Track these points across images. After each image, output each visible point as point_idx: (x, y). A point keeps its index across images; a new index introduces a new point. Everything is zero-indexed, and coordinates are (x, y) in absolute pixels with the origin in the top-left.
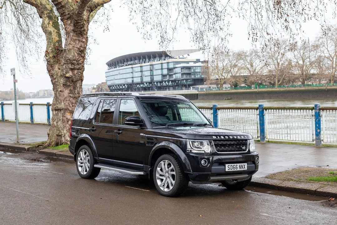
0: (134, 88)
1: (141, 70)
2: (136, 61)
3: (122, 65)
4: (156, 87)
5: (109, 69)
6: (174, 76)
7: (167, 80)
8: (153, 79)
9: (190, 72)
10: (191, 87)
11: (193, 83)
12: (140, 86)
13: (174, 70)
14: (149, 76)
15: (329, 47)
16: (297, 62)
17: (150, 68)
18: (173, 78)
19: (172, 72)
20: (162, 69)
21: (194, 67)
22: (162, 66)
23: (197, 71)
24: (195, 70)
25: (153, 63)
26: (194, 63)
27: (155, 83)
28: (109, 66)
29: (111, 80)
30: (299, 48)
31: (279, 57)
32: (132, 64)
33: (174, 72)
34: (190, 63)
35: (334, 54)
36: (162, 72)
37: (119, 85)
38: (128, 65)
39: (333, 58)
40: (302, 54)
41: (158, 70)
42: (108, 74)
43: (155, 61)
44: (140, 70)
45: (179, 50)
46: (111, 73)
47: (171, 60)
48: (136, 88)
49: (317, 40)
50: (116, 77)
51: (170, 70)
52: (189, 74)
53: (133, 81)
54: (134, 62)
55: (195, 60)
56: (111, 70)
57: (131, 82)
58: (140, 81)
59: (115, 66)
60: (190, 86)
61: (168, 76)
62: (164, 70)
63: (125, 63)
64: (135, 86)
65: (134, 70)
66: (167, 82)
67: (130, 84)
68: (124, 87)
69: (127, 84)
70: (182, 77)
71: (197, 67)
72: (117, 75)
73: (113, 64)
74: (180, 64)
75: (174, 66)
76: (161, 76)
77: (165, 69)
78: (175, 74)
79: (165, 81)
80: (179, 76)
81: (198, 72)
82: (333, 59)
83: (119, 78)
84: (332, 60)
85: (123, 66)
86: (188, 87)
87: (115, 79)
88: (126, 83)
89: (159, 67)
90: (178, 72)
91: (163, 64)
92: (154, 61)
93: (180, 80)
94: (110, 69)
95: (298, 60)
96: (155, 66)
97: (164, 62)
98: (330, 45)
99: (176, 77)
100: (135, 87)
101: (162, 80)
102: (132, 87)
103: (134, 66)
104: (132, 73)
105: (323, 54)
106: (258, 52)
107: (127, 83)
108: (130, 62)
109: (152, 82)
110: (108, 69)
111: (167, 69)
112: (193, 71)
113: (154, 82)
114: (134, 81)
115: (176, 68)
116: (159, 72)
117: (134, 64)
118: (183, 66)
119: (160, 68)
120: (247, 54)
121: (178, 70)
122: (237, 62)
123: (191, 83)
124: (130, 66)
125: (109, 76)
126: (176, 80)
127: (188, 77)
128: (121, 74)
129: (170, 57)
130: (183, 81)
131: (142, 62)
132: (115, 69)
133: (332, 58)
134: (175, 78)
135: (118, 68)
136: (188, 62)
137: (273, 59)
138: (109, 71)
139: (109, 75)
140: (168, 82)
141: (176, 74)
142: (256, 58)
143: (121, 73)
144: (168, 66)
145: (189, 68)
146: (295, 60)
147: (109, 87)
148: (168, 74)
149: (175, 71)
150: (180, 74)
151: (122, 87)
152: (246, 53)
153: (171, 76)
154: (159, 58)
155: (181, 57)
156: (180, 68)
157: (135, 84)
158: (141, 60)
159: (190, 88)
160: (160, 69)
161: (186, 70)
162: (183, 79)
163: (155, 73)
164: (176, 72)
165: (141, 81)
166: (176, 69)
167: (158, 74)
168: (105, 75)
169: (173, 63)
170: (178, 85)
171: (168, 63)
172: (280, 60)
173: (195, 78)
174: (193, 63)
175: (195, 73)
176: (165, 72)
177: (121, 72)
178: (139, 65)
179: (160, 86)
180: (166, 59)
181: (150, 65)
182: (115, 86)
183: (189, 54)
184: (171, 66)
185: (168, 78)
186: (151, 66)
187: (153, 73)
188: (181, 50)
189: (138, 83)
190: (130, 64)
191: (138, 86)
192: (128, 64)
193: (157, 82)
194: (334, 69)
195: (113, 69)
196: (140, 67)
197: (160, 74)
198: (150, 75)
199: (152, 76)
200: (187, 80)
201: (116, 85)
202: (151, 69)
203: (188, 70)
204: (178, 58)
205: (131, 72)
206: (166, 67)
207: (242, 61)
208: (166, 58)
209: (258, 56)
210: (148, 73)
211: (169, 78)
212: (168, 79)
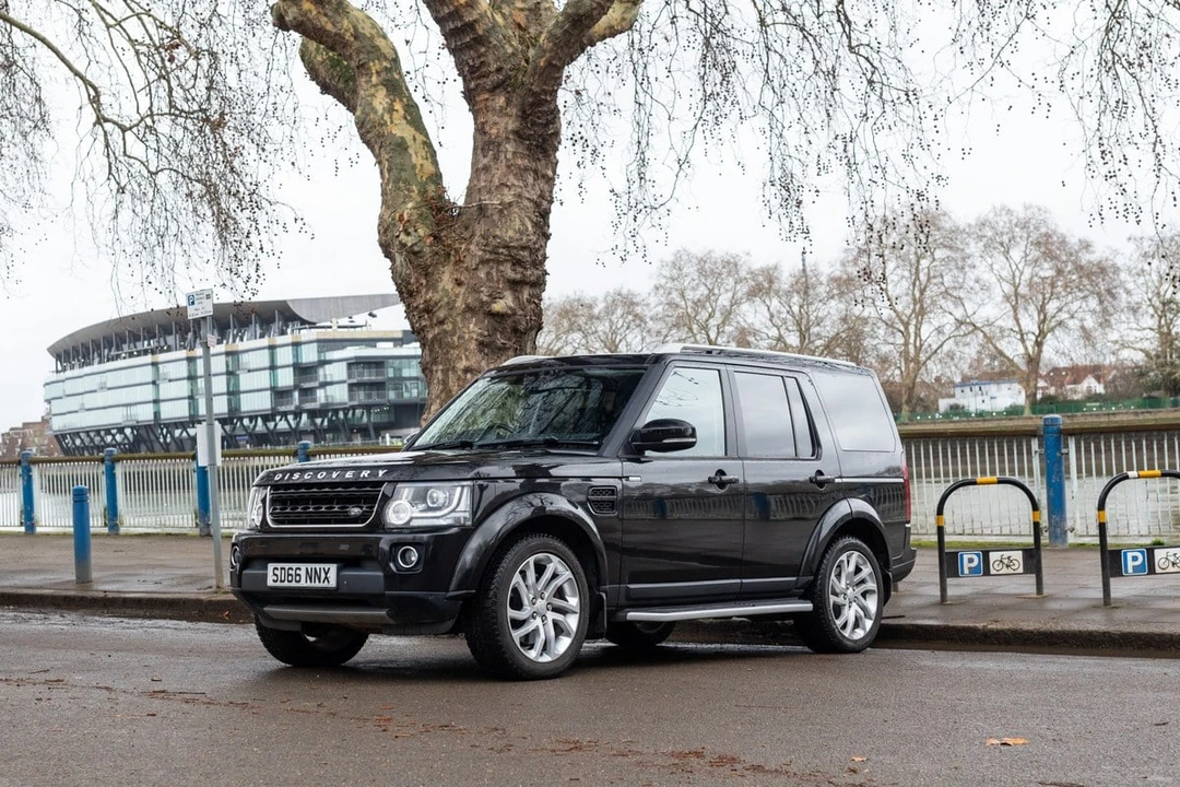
0: (162, 440)
1: (189, 371)
2: (171, 340)
3: (113, 353)
4: (250, 435)
5: (60, 368)
6: (320, 393)
7: (292, 408)
8: (238, 409)
9: (380, 378)
10: (387, 435)
11: (393, 419)
12: (184, 434)
13: (321, 371)
14: (222, 394)
15: (893, 284)
16: (780, 339)
17: (227, 366)
18: (314, 400)
19: (311, 380)
20: (273, 367)
21: (397, 361)
22: (272, 358)
23: (406, 373)
24: (400, 370)
25: (240, 345)
26: (395, 346)
27: (246, 422)
28: (58, 357)
29: (69, 412)
30: (786, 287)
31: (712, 322)
32: (153, 352)
33: (321, 379)
34: (379, 345)
35: (912, 307)
36: (274, 378)
37: (98, 432)
38: (139, 355)
39: (906, 325)
40: (796, 309)
41: (258, 373)
42: (57, 390)
43: (245, 338)
44: (185, 374)
45: (337, 298)
46: (70, 387)
47: (306, 334)
48: (168, 440)
49: (850, 258)
50: (89, 401)
51: (303, 371)
52: (379, 386)
53: (157, 414)
54: (162, 343)
55: (400, 335)
56: (69, 373)
57: (152, 417)
58: (187, 415)
59: (84, 357)
60: (380, 429)
61: (296, 394)
62: (279, 371)
63: (125, 347)
64: (165, 431)
65: (161, 371)
66: (290, 417)
67: (148, 427)
68: (119, 438)
69: (132, 428)
70: (351, 398)
71: (404, 361)
72: (95, 391)
73: (76, 352)
74: (343, 348)
75: (319, 356)
76: (269, 393)
77: (287, 369)
78: (324, 385)
79: (284, 415)
80: (339, 394)
81: (410, 379)
82: (907, 328)
83: (101, 405)
84: (902, 328)
85: (117, 357)
86: (372, 433)
87: (87, 407)
88: (130, 423)
89: (262, 359)
90: (336, 379)
91: (278, 349)
92: (242, 340)
93: (344, 409)
94: (64, 370)
95: (782, 331)
96: (244, 358)
97: (280, 340)
98: (896, 278)
99: (326, 397)
100: (165, 438)
101: (272, 409)
102: (152, 437)
103: (161, 357)
104: (154, 383)
105: (869, 311)
106: (637, 304)
107: (134, 423)
108: (146, 343)
109: (232, 419)
110: (57, 372)
111: (291, 369)
112: (391, 375)
113: (241, 419)
114: (163, 416)
115: (330, 362)
116: (263, 380)
117: (162, 351)
118: (356, 358)
119: (267, 364)
120: (596, 311)
121: (337, 372)
122: (558, 338)
123: (385, 419)
124: (148, 358)
125: (61, 398)
126: (328, 411)
127: (375, 399)
128: (109, 389)
129: (303, 322)
130: (354, 414)
131: (195, 341)
132: (87, 369)
133: (902, 321)
134: (323, 401)
135: (96, 367)
136: (371, 342)
137: (690, 329)
138: (62, 376)
139: (61, 395)
140: (295, 419)
141: (328, 388)
142: (628, 328)
143: (109, 386)
144: (296, 355)
145: (378, 363)
146: (774, 332)
147: (60, 437)
148: (296, 387)
149: (325, 375)
150: (345, 386)
151: (114, 436)
152: (590, 307)
153: (307, 393)
154: (261, 328)
155: (345, 321)
156: (345, 364)
157: (164, 424)
158: (190, 335)
159: (384, 438)
160: (264, 369)
161: (366, 371)
162: (356, 403)
163: (246, 382)
164: (329, 380)
165: (190, 415)
166: (327, 366)
167: (256, 387)
168: (42, 393)
169: (315, 344)
170: (334, 428)
171: (296, 345)
172: (718, 333)
173: (400, 401)
174: (391, 344)
175: (399, 381)
176: (286, 378)
177: (111, 379)
178: (183, 354)
179: (266, 431)
180: (289, 331)
181: (228, 354)
182: (82, 435)
183: (374, 312)
184: (309, 355)
185: (297, 402)
186: (230, 358)
187: (237, 384)
188: (343, 298)
189: (176, 423)
190: (146, 352)
191: (177, 433)
192: (140, 347)
193: (252, 418)
194: (912, 365)
195: (77, 372)
196: (185, 362)
197: (268, 386)
198: (225, 390)
199: (233, 393)
200: (368, 407)
201: (87, 432)
202: (230, 369)
203: (374, 371)
204: (335, 327)
205: (150, 380)
206: (290, 361)
207: (577, 336)
208: (287, 327)
209: (636, 316)
210: (220, 384)
211: (301, 402)
212: (297, 407)
